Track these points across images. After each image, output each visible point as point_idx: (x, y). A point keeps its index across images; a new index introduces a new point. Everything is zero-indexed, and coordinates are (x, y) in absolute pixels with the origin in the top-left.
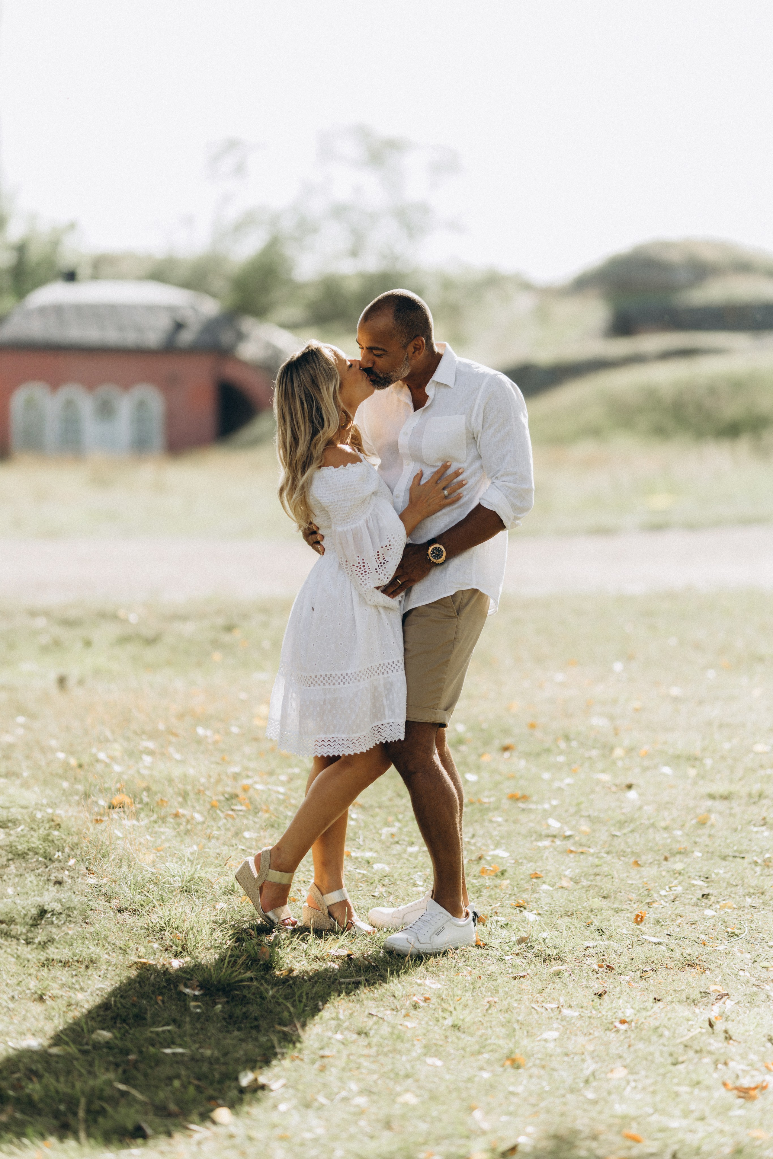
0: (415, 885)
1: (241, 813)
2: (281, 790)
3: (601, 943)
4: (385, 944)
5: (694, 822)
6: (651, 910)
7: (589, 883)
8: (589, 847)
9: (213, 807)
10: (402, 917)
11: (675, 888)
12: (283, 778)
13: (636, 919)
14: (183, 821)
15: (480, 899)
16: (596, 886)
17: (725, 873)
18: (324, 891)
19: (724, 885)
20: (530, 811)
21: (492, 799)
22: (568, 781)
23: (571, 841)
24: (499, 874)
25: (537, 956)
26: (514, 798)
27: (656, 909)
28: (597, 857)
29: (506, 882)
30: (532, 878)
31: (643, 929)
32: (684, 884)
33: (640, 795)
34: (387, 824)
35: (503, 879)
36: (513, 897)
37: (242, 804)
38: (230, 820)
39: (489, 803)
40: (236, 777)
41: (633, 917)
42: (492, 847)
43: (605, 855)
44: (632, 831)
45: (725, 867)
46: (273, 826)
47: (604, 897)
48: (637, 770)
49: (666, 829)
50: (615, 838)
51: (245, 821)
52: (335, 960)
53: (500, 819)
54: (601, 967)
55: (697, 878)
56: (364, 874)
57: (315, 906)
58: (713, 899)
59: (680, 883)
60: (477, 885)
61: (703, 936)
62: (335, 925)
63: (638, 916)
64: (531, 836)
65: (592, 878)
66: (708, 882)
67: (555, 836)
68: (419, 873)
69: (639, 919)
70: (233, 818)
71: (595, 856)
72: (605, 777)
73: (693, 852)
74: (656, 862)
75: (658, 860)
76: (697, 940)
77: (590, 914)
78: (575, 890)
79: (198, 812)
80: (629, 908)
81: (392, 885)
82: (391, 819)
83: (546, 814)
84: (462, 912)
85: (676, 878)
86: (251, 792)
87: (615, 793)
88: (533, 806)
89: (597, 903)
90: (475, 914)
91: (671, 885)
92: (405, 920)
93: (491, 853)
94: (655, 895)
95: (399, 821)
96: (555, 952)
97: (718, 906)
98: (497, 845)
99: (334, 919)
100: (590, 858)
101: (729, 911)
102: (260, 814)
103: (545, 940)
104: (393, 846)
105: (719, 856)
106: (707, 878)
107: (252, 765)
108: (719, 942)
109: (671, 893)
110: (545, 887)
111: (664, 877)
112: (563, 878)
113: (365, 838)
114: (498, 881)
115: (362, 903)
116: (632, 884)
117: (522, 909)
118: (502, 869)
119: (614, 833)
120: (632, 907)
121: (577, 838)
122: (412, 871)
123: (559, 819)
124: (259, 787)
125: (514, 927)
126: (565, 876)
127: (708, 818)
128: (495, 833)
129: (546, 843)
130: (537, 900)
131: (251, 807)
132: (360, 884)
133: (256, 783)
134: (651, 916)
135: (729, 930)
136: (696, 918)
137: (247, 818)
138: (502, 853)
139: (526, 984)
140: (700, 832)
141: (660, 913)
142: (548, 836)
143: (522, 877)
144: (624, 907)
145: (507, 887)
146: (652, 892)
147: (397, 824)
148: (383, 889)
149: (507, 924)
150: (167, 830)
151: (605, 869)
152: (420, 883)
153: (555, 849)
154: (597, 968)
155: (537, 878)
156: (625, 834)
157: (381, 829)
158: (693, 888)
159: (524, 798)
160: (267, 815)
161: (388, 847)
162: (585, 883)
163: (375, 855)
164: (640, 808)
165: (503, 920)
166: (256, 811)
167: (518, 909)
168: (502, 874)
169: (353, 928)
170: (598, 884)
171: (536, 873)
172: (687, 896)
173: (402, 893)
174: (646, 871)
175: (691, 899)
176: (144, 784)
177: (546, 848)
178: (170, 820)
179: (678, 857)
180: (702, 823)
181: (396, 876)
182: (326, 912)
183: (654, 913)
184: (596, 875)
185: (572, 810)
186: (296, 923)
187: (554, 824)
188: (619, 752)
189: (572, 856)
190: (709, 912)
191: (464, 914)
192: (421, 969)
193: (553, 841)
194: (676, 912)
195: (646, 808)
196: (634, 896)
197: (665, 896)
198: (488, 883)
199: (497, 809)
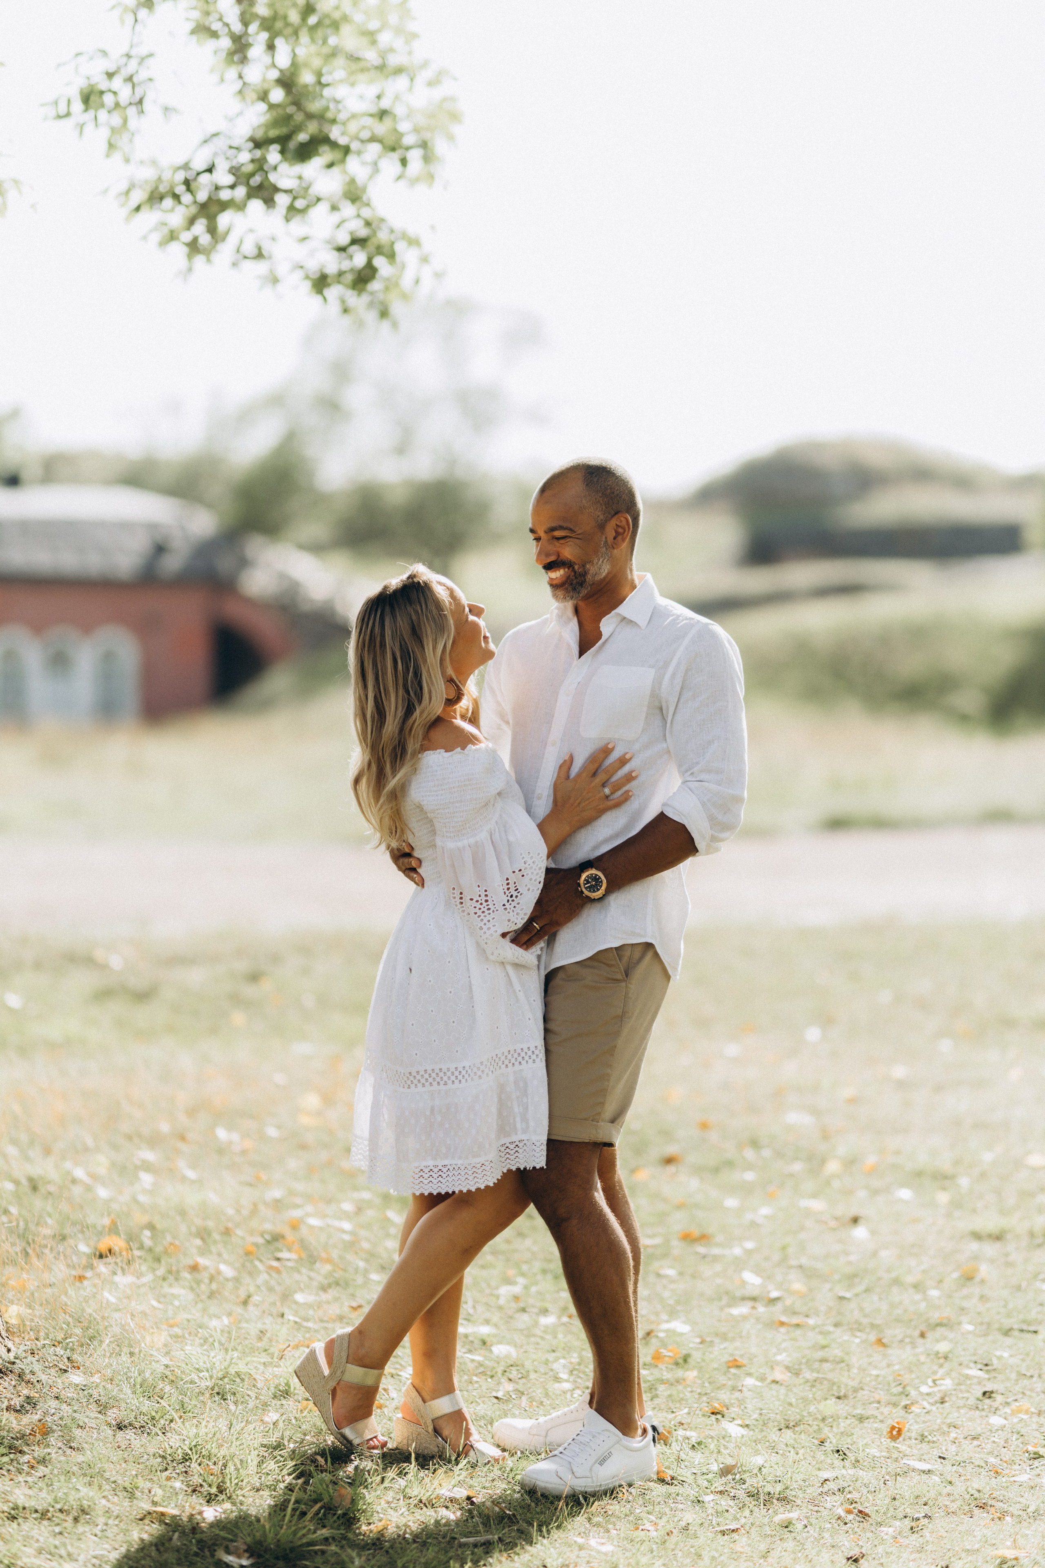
0: (557, 1379)
1: (289, 1264)
2: (347, 1226)
3: (844, 1471)
4: (522, 1479)
5: (955, 1275)
6: (911, 1416)
7: (815, 1375)
8: (807, 1316)
9: (248, 1253)
10: (544, 1433)
11: (942, 1382)
12: (348, 1207)
13: (891, 1432)
14: (205, 1276)
15: (657, 1401)
16: (825, 1379)
17: (1011, 1356)
18: (427, 1397)
19: (1013, 1376)
20: (716, 1259)
21: (657, 1241)
22: (765, 1211)
23: (779, 1306)
24: (681, 1361)
25: (751, 1495)
26: (688, 1238)
27: (918, 1415)
28: (821, 1333)
29: (691, 1374)
30: (729, 1367)
31: (903, 1448)
32: (954, 1374)
33: (873, 1233)
34: (509, 1281)
35: (687, 1370)
36: (705, 1398)
37: (290, 1250)
38: (274, 1274)
39: (655, 1247)
40: (278, 1205)
41: (885, 1428)
42: (664, 1317)
43: (831, 1329)
44: (867, 1290)
45: (1010, 1347)
46: (337, 1284)
47: (839, 1398)
48: (862, 1194)
49: (916, 1286)
50: (845, 1302)
51: (297, 1276)
52: (449, 1504)
53: (671, 1272)
54: (849, 1512)
55: (972, 1365)
56: (479, 1362)
57: (413, 1419)
58: (999, 1399)
59: (948, 1374)
60: (649, 1378)
61: (992, 1460)
62: (444, 1448)
63: (893, 1428)
64: (720, 1299)
65: (816, 1365)
66: (988, 1372)
67: (754, 1299)
68: (562, 1361)
69: (896, 1433)
70: (278, 1271)
71: (817, 1330)
72: (817, 1205)
73: (960, 1323)
74: (907, 1340)
75: (910, 1337)
76: (984, 1465)
77: (822, 1425)
78: (795, 1386)
79: (225, 1262)
80: (878, 1415)
81: (524, 1380)
82: (511, 1272)
83: (739, 1264)
84: (637, 1429)
85: (941, 1366)
86: (304, 1231)
87: (834, 1229)
88: (716, 1251)
89: (831, 1406)
90: (654, 1428)
91: (935, 1378)
92: (549, 1439)
93: (665, 1326)
94: (913, 1393)
95: (523, 1274)
96: (779, 1487)
97: (1008, 1410)
98: (673, 1314)
99: (443, 1439)
100: (810, 1334)
101: (1025, 1417)
102: (318, 1265)
103: (760, 1469)
104: (518, 1315)
105: (1000, 1330)
106: (986, 1365)
107: (299, 1187)
108: (1016, 1467)
109: (936, 1389)
110: (750, 1381)
111: (923, 1363)
112: (775, 1367)
113: (476, 1301)
114: (680, 1373)
115: (481, 1409)
116: (878, 1376)
117: (719, 1416)
118: (684, 1352)
119: (841, 1294)
120: (882, 1413)
121: (788, 1302)
122: (551, 1357)
123: (757, 1271)
124: (313, 1221)
125: (712, 1446)
126: (778, 1363)
127: (976, 1270)
128: (666, 1294)
129: (742, 1310)
130: (741, 1402)
131: (304, 1255)
132: (475, 1378)
133: (308, 1215)
134: (912, 1427)
135: (1030, 1448)
136: (979, 1430)
137: (299, 1272)
138: (680, 1326)
139: (742, 1542)
140: (965, 1291)
141: (924, 1422)
142: (744, 1299)
143: (716, 1366)
144: (869, 1412)
145: (695, 1383)
146: (908, 1388)
147: (521, 1280)
148: (510, 1387)
149: (699, 1443)
150: (182, 1292)
151: (837, 1352)
152: (564, 1376)
153: (758, 1319)
154: (843, 1514)
155: (738, 1367)
156: (857, 1295)
157: (497, 1288)
158: (969, 1382)
159: (703, 1238)
160: (328, 1267)
161: (511, 1317)
162: (808, 1375)
163: (494, 1331)
164: (875, 1254)
165: (694, 1436)
166: (312, 1260)
167: (713, 1417)
168: (685, 1361)
169: (472, 1453)
170: (830, 1376)
171: (735, 1360)
172: (961, 1395)
173: (539, 1393)
174: (895, 1353)
175: (968, 1399)
176: (144, 1219)
177: (745, 1318)
178: (186, 1275)
179: (941, 1330)
180: (969, 1278)
181: (528, 1365)
182: (431, 1428)
183: (916, 1422)
184: (823, 1360)
185: (776, 1257)
186: (384, 1445)
187: (752, 1279)
188: (833, 1167)
189: (783, 1330)
190: (996, 1420)
191: (640, 1431)
192: (580, 1519)
193: (754, 1308)
194: (949, 1421)
195: (884, 1254)
196: (881, 1395)
197: (928, 1394)
198: (667, 1375)
199: (665, 1256)
